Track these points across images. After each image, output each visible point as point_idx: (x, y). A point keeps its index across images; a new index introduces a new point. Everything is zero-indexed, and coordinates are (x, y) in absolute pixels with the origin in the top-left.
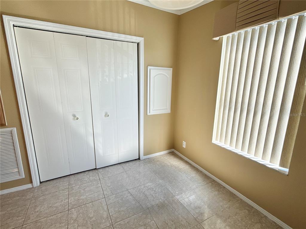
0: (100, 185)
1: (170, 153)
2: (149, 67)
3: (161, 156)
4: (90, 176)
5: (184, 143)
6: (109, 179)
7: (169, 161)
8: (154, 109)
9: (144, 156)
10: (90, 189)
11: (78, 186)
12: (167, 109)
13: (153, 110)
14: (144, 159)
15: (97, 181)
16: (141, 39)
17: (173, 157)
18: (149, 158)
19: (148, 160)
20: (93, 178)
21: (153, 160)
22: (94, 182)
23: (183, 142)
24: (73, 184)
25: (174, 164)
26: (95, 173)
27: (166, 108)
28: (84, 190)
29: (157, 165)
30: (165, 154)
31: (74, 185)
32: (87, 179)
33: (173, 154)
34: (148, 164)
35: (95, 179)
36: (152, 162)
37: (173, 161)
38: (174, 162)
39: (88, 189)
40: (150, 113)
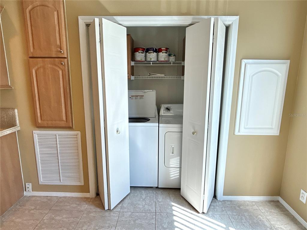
0: (154, 222)
1: (272, 203)
2: (245, 60)
3: (254, 204)
4: (145, 204)
5: (303, 193)
6: (167, 216)
7: (268, 218)
8: (247, 127)
9: (223, 195)
10: (141, 223)
11: (130, 213)
12: (272, 129)
13: (245, 128)
14: (223, 201)
15: (152, 214)
16: (235, 19)
17: (276, 211)
18: (231, 201)
19: (229, 203)
20: (148, 208)
21: (239, 207)
22: (149, 215)
23: (302, 191)
24: (125, 208)
25: (277, 226)
26: (152, 202)
27: (270, 127)
28: (134, 221)
29: (243, 218)
30: (262, 202)
31: (126, 210)
32: (141, 207)
33: (277, 205)
34: (229, 210)
35: (150, 210)
36: (235, 208)
37: (276, 219)
38: (278, 223)
39: (139, 222)
40: (239, 132)
